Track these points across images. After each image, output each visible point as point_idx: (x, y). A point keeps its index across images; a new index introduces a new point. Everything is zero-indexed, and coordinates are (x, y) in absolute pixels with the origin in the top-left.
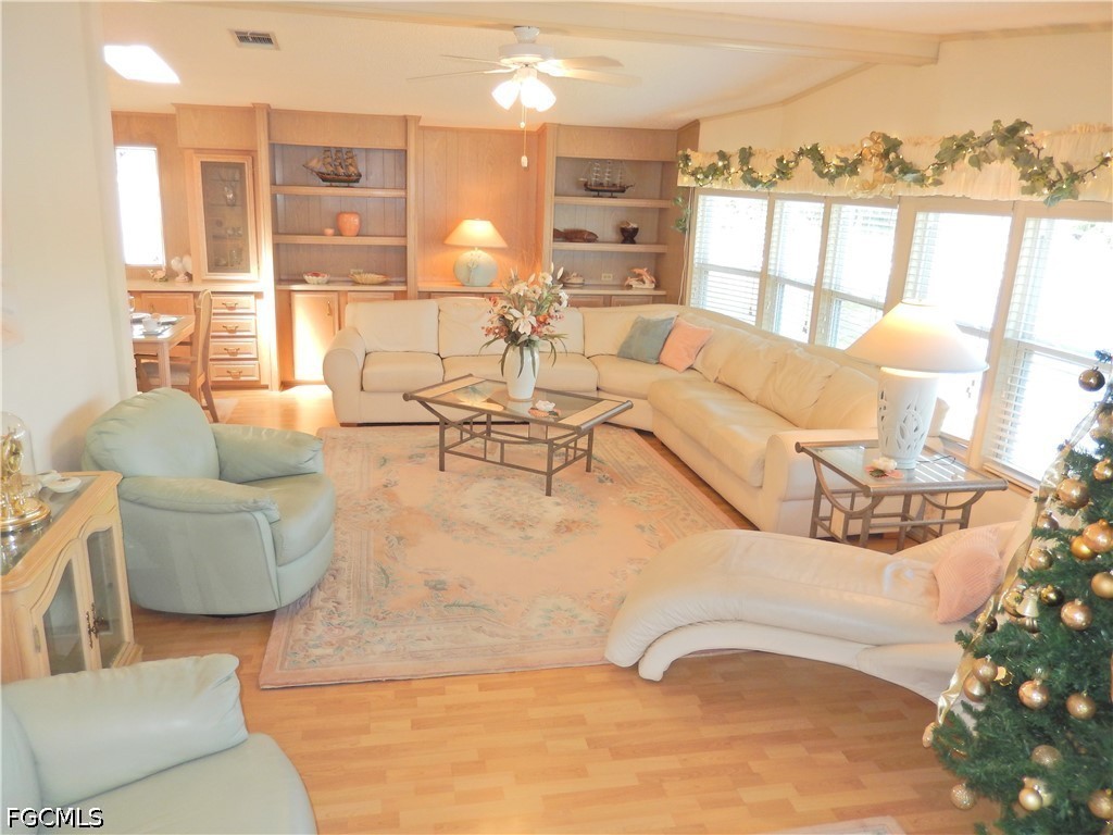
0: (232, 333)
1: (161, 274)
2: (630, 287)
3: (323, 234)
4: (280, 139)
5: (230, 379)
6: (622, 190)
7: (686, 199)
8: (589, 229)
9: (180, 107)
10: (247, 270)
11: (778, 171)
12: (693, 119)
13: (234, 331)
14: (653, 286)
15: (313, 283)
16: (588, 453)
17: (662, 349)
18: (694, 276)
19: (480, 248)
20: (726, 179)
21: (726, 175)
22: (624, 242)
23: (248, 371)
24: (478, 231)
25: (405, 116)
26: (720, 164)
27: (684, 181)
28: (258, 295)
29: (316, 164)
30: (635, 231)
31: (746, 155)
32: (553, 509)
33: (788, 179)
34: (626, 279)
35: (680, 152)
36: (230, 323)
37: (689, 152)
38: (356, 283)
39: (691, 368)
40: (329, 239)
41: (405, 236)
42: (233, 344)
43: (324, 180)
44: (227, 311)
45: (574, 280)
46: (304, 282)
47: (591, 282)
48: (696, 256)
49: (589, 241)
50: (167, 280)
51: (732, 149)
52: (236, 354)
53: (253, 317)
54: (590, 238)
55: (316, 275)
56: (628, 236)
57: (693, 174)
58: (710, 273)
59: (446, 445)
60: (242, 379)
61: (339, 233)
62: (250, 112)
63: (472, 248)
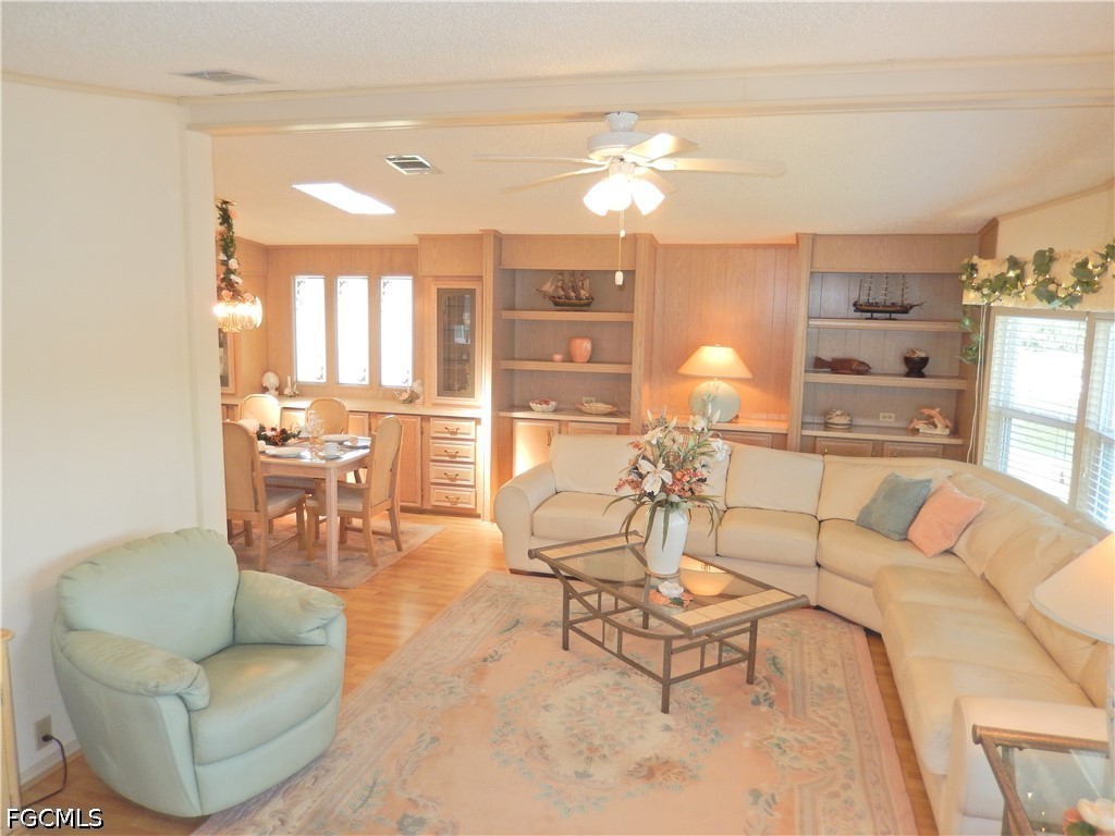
0: (453, 458)
1: (405, 396)
2: (916, 431)
3: (552, 360)
4: (509, 264)
5: (448, 504)
6: (905, 310)
7: (976, 322)
8: (863, 357)
9: (422, 238)
10: (472, 395)
11: (1079, 282)
12: (990, 218)
13: (455, 457)
14: (947, 432)
15: (539, 412)
16: (750, 656)
17: (913, 521)
18: (989, 423)
19: (719, 379)
20: (1018, 294)
21: (1020, 288)
22: (908, 375)
23: (466, 499)
24: (717, 358)
25: (634, 235)
26: (1012, 274)
27: (971, 298)
28: (478, 421)
29: (548, 288)
30: (925, 361)
31: (1045, 260)
32: (655, 735)
33: (1094, 292)
34: (912, 421)
35: (966, 261)
36: (451, 448)
37: (975, 259)
38: (581, 412)
39: (949, 552)
40: (558, 366)
41: (630, 363)
42: (453, 469)
43: (556, 304)
44: (449, 436)
45: (836, 420)
46: (530, 409)
47: (865, 422)
48: (992, 396)
49: (859, 373)
50: (411, 402)
51: (1027, 253)
52: (455, 480)
53: (472, 443)
54: (861, 368)
55: (547, 403)
56: (915, 367)
57: (978, 289)
58: (1014, 421)
59: (572, 618)
60: (459, 505)
61: (569, 358)
62: (479, 238)
63: (711, 378)
